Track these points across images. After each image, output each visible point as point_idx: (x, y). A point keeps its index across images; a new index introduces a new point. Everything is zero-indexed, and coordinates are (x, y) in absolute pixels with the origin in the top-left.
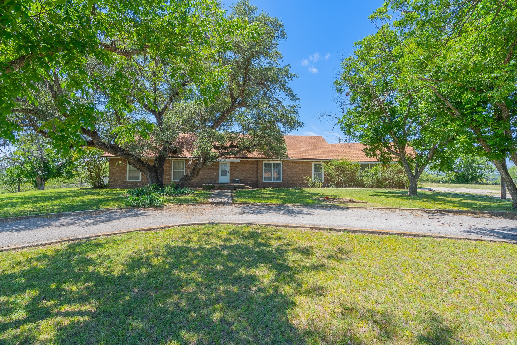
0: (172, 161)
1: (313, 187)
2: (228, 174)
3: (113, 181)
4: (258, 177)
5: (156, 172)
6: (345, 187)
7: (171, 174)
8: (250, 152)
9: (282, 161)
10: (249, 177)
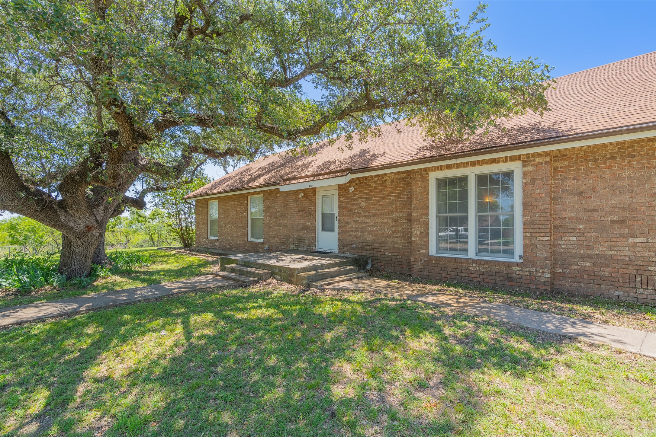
0: (249, 198)
2: (337, 224)
3: (198, 237)
4: (411, 235)
7: (247, 226)
9: (519, 157)
10: (389, 236)
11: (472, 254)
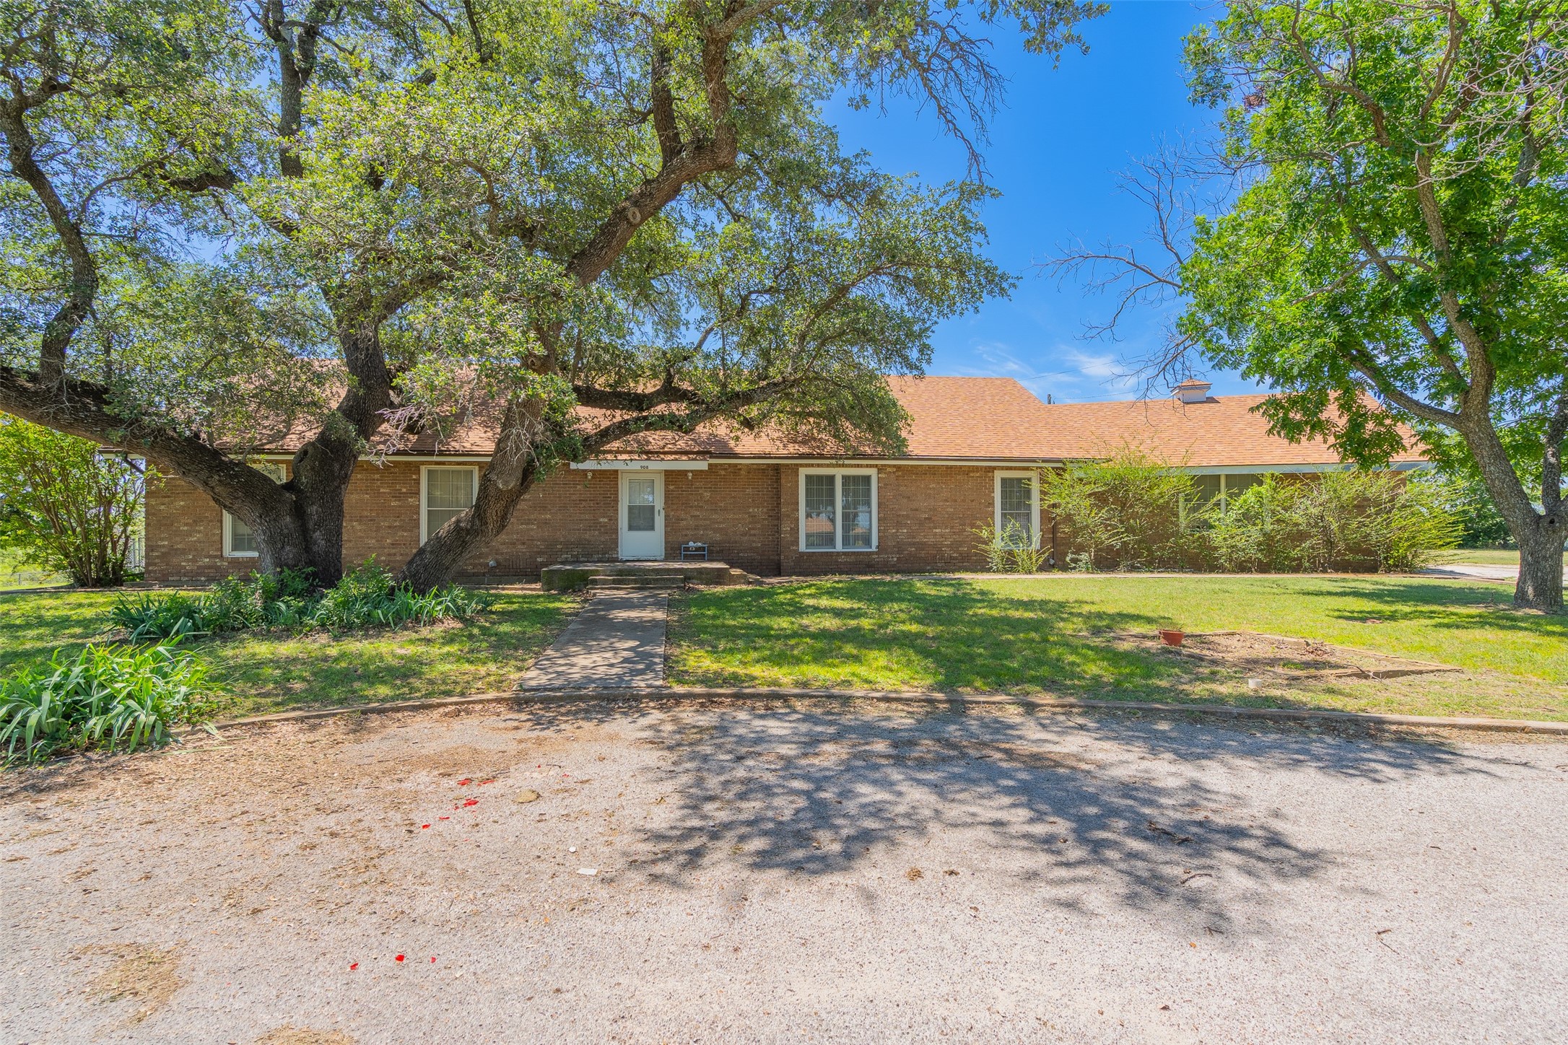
0: (424, 470)
1: (1006, 571)
2: (659, 521)
3: (164, 555)
4: (778, 532)
5: (299, 512)
6: (1133, 569)
7: (418, 526)
8: (748, 424)
9: (876, 466)
10: (744, 534)
11: (839, 547)
